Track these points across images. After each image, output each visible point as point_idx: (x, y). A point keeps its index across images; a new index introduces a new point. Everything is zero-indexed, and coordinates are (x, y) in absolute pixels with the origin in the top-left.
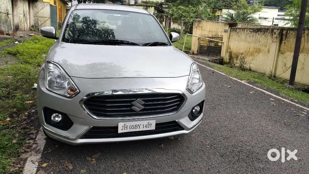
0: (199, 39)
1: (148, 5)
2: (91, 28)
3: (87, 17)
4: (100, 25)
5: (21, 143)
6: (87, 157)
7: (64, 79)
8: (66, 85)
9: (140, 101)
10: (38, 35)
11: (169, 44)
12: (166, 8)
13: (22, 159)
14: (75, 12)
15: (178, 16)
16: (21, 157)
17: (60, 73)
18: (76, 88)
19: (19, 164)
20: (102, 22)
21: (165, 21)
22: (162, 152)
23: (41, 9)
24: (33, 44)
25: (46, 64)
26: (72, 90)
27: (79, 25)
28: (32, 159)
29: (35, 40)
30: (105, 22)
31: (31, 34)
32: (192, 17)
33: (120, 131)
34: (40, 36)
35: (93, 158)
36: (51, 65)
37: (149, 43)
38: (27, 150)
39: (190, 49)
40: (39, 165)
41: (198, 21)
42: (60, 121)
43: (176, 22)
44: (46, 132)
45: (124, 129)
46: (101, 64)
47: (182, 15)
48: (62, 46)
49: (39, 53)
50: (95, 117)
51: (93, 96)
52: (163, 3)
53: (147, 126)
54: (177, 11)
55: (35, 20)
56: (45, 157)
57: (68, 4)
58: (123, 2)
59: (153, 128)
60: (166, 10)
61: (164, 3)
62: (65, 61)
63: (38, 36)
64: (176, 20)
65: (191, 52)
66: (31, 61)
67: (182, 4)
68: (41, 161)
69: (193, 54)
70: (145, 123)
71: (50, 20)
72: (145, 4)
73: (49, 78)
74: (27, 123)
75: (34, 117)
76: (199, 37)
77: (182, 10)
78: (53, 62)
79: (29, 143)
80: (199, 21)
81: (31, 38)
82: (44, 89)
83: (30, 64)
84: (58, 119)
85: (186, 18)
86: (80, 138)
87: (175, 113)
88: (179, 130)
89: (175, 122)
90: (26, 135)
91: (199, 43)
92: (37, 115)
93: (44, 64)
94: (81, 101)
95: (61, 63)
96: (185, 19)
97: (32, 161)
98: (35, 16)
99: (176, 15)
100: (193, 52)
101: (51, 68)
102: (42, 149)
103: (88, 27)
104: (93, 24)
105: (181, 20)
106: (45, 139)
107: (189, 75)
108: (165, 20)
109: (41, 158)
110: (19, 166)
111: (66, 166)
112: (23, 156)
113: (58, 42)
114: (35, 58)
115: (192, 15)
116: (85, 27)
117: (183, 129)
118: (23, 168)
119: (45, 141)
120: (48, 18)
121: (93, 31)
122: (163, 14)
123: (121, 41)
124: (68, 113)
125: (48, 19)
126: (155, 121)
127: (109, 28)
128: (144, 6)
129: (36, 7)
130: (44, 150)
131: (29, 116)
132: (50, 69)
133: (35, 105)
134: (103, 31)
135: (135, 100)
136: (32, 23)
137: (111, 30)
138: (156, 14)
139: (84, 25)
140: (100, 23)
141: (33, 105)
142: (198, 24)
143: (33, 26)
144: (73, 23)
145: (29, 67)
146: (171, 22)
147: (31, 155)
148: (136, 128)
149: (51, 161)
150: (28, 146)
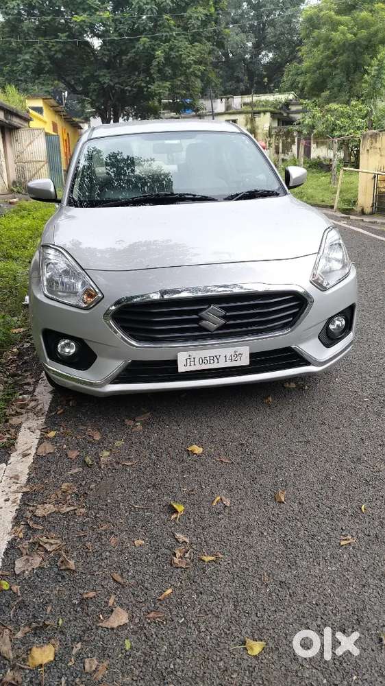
0: (375, 177)
1: (255, 109)
2: (125, 175)
3: (116, 152)
4: (142, 166)
5: (9, 399)
6: (126, 420)
7: (76, 276)
8: (80, 286)
9: (215, 309)
10: (27, 200)
11: (280, 192)
12: (297, 112)
13: (12, 426)
14: (92, 144)
15: (327, 128)
16: (10, 421)
17: (68, 265)
18: (97, 290)
19: (9, 433)
20: (148, 161)
21: (296, 143)
22: (268, 411)
23: (28, 145)
24: (17, 221)
25: (41, 250)
26: (90, 296)
27: (101, 171)
28: (31, 426)
29: (20, 211)
30: (153, 160)
31: (11, 200)
32: (359, 128)
33: (181, 369)
34: (31, 203)
35: (137, 422)
36: (51, 251)
37: (237, 195)
38: (19, 410)
39: (355, 203)
40: (42, 434)
41: (371, 136)
42: (74, 354)
43: (323, 143)
44: (51, 374)
45: (189, 364)
46: (147, 244)
47: (336, 126)
48: (69, 214)
49: (31, 238)
50: (134, 343)
51: (129, 303)
52: (291, 100)
53: (233, 358)
54: (324, 116)
55: (17, 170)
56: (52, 420)
57: (81, 128)
58: (198, 110)
59: (245, 361)
60: (298, 117)
61: (294, 101)
62: (77, 244)
63: (27, 203)
64: (322, 139)
65: (358, 209)
66: (15, 253)
67: (336, 98)
68: (46, 428)
69: (363, 213)
70: (229, 351)
71: (46, 167)
72: (249, 109)
73: (47, 275)
74: (17, 367)
75: (29, 355)
76: (377, 173)
77: (335, 113)
78: (54, 245)
79: (23, 400)
80: (375, 136)
81: (13, 208)
82: (40, 296)
83: (15, 259)
84: (71, 350)
85: (345, 131)
86: (111, 383)
87: (289, 332)
88: (299, 365)
89: (289, 349)
90: (17, 386)
91: (376, 188)
92: (34, 352)
93: (37, 253)
94: (106, 314)
95: (68, 246)
96: (344, 133)
97: (29, 428)
98: (18, 160)
99: (320, 128)
100: (363, 210)
101: (50, 257)
102: (47, 409)
103: (118, 173)
104: (128, 166)
105: (333, 138)
106: (51, 392)
107: (318, 253)
108: (296, 140)
109: (45, 423)
110: (8, 436)
111: (90, 436)
112: (15, 421)
113: (61, 208)
114: (24, 247)
115: (359, 122)
116: (113, 175)
117: (308, 363)
118: (15, 439)
119: (51, 396)
120: (43, 163)
121: (129, 182)
122: (290, 127)
123: (181, 195)
124: (86, 338)
125: (44, 165)
126: (248, 347)
127: (162, 172)
128: (247, 113)
129: (17, 140)
130: (50, 411)
131: (20, 355)
132: (49, 259)
133: (30, 336)
134: (150, 178)
135: (205, 309)
136: (13, 177)
137: (167, 175)
138: (275, 128)
139: (112, 170)
140: (143, 163)
141: (26, 336)
142: (372, 143)
143: (14, 183)
144: (89, 167)
145: (13, 265)
146: (310, 144)
147: (28, 419)
148: (212, 362)
149: (62, 428)
150: (22, 404)
